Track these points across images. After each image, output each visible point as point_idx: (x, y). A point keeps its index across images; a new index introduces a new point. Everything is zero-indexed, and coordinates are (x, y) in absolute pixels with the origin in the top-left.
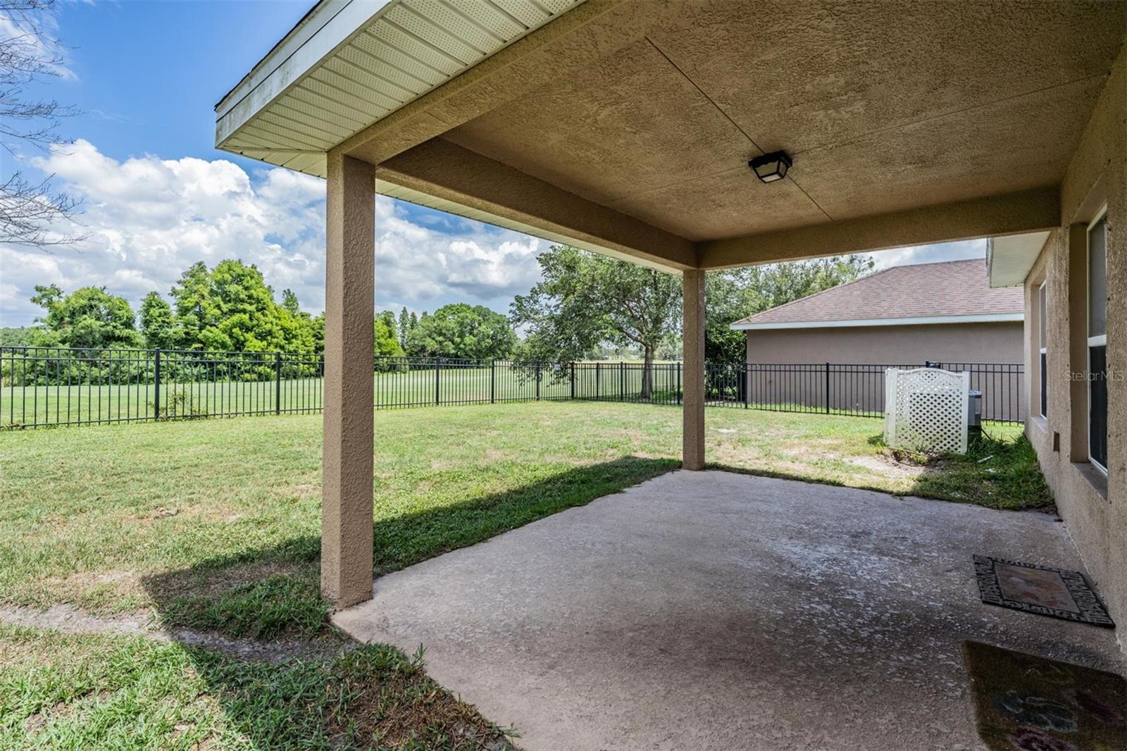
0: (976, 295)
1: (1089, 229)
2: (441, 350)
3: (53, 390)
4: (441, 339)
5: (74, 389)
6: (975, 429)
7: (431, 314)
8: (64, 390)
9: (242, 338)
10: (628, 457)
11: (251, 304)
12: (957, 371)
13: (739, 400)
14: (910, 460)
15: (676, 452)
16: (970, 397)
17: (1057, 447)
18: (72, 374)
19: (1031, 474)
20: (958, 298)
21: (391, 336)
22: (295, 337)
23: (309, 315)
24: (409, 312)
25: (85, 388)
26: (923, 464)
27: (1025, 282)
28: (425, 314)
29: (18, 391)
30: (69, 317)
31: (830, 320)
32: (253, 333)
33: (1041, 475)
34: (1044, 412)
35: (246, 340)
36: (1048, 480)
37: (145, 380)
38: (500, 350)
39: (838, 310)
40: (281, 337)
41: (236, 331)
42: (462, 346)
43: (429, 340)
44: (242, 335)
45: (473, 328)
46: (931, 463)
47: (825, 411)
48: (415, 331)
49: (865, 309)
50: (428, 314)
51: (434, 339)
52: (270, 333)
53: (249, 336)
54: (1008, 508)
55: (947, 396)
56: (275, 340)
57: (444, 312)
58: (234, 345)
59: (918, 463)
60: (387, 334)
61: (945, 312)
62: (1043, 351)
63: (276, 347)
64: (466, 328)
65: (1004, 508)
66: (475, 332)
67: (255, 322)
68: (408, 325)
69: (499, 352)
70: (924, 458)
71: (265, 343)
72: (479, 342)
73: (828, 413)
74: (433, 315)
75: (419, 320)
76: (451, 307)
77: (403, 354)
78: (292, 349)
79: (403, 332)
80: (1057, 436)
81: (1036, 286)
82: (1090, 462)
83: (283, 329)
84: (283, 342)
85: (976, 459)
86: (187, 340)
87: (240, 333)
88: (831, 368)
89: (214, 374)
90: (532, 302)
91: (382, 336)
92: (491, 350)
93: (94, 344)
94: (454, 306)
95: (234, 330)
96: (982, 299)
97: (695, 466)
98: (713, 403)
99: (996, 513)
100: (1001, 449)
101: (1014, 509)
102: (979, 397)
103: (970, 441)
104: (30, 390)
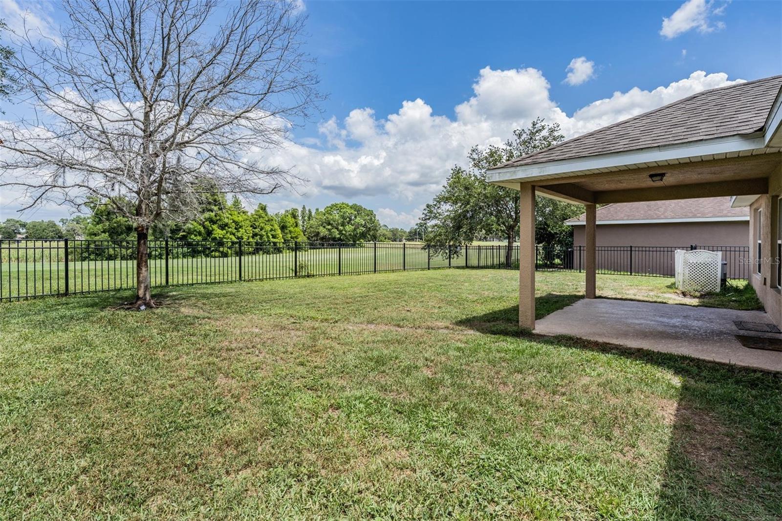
0: (718, 204)
1: (779, 198)
2: (330, 235)
3: (99, 263)
4: (329, 227)
5: (112, 263)
6: (724, 281)
7: (322, 210)
8: (105, 263)
9: (211, 228)
10: (550, 294)
11: (215, 205)
12: (713, 251)
13: (567, 268)
14: (691, 296)
15: (582, 291)
16: (722, 264)
17: (765, 284)
18: (110, 253)
19: (753, 299)
20: (708, 206)
21: (296, 226)
22: (241, 227)
23: (247, 212)
24: (307, 209)
25: (118, 262)
26: (698, 298)
27: (751, 205)
28: (317, 210)
29: (78, 264)
30: (106, 215)
31: (627, 220)
32: (216, 225)
33: (758, 299)
34: (760, 272)
35: (213, 230)
36: (761, 300)
37: (153, 257)
38: (369, 235)
39: (632, 213)
40: (233, 228)
41: (207, 223)
42: (344, 232)
43: (321, 228)
44: (211, 226)
45: (351, 220)
46: (701, 297)
47: (629, 274)
48: (311, 222)
49: (649, 212)
50: (320, 210)
51: (324, 227)
52: (226, 225)
53: (215, 227)
54: (744, 310)
55: (710, 263)
56: (230, 230)
57: (331, 208)
58: (206, 232)
59: (695, 297)
60: (295, 224)
61: (698, 215)
62: (760, 242)
63: (231, 234)
64: (346, 220)
65: (742, 310)
66: (353, 222)
67: (218, 218)
68: (306, 218)
69: (369, 236)
70: (698, 294)
71: (225, 231)
72: (355, 230)
73: (631, 275)
74: (323, 210)
75: (313, 214)
76: (336, 205)
77: (305, 239)
78: (240, 235)
79: (303, 223)
80: (765, 279)
81: (756, 210)
82: (777, 287)
83: (234, 221)
84: (234, 231)
85: (725, 294)
86: (176, 230)
87: (209, 225)
88: (633, 249)
89: (194, 253)
90: (436, 208)
91: (292, 226)
92: (363, 235)
93: (122, 233)
94: (338, 205)
95: (206, 223)
96: (722, 207)
97: (593, 296)
98: (551, 270)
99: (739, 311)
100: (736, 290)
101: (746, 310)
102: (726, 264)
103: (721, 286)
104: (85, 263)
